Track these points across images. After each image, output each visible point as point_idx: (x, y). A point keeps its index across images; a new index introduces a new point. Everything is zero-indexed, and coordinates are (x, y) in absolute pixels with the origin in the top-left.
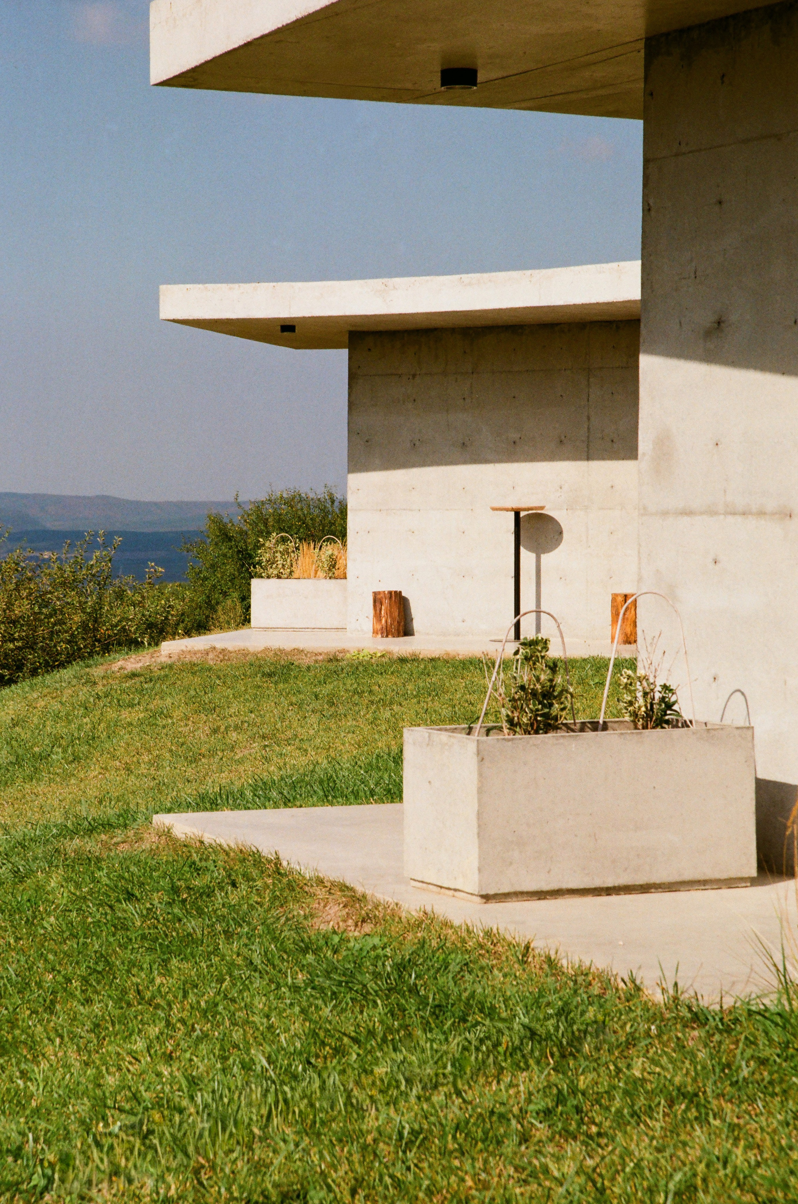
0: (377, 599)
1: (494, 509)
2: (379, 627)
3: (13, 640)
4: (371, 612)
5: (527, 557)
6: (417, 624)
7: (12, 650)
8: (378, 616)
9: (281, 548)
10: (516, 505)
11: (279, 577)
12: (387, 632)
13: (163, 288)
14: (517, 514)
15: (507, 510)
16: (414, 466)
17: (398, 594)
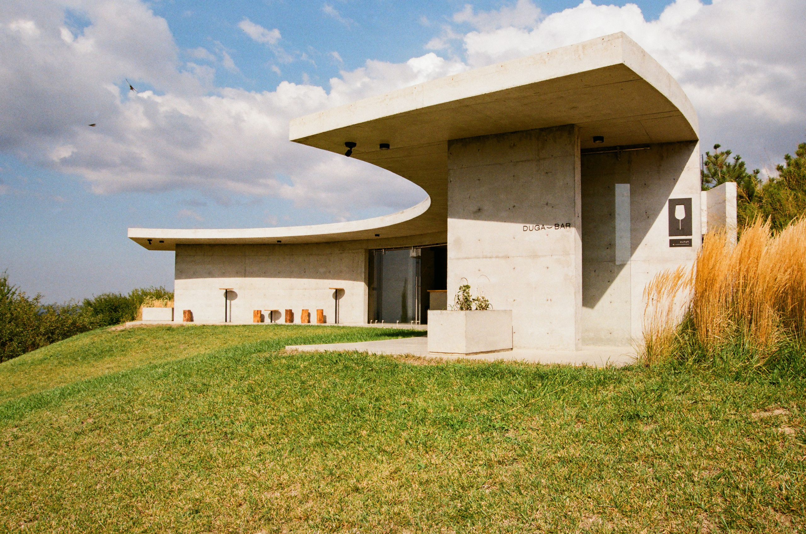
0: (185, 312)
1: (220, 289)
2: (185, 319)
3: (52, 326)
4: (183, 315)
5: (228, 301)
6: (194, 319)
7: (52, 329)
8: (185, 316)
9: (151, 299)
10: (227, 288)
11: (150, 307)
12: (188, 320)
13: (129, 229)
14: (226, 290)
15: (224, 289)
16: (199, 278)
17: (190, 311)
